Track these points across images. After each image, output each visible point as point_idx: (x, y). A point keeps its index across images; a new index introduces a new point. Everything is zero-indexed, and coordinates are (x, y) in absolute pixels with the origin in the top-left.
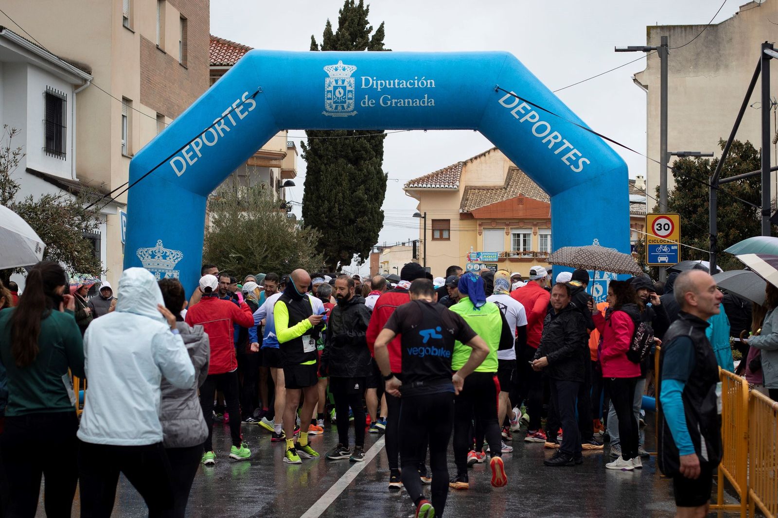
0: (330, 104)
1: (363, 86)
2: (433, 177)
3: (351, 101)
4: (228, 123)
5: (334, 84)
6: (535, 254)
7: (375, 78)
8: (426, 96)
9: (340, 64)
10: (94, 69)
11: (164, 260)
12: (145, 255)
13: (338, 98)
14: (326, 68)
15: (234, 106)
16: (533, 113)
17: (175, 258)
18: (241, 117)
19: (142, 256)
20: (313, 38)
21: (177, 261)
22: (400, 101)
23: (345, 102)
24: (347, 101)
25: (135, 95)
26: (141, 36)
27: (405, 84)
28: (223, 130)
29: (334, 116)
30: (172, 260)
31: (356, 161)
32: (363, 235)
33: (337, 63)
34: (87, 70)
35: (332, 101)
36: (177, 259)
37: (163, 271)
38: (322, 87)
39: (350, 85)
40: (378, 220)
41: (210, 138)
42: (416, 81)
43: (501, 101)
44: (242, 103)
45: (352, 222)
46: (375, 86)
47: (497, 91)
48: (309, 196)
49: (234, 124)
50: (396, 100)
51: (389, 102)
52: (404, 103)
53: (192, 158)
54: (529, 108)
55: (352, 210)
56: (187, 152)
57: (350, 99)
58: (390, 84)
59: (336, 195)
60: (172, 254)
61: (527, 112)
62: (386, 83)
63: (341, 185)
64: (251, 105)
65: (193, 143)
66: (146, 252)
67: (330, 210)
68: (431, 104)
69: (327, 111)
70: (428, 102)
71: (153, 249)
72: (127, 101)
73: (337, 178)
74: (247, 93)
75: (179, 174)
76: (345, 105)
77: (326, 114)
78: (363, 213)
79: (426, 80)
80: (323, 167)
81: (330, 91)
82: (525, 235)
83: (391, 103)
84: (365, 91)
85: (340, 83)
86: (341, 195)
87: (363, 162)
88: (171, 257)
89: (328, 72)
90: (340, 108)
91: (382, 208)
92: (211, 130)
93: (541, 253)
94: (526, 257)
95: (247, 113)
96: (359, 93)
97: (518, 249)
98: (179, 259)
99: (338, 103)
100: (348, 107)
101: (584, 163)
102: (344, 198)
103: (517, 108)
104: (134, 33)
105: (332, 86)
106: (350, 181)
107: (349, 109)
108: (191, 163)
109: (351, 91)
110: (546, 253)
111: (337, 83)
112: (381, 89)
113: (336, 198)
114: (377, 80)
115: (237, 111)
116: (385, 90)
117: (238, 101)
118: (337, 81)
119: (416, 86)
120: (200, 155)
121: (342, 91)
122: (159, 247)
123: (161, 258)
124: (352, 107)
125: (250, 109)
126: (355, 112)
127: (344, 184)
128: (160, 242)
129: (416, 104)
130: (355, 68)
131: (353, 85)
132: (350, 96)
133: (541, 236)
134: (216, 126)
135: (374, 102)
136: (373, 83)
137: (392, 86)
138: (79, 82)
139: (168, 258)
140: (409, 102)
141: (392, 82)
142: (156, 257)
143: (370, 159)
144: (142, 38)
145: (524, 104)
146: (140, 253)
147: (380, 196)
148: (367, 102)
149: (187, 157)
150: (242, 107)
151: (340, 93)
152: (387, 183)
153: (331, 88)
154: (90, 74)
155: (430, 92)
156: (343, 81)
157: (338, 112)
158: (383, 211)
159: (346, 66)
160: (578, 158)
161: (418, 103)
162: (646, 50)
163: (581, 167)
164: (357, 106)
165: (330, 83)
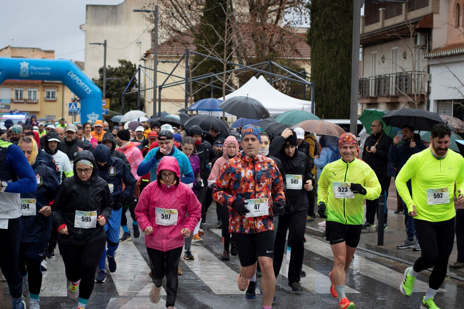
0: (22, 73)
1: (31, 69)
6: (25, 100)
9: (24, 62)
16: (77, 77)
27: (42, 69)
38: (20, 69)
39: (27, 68)
43: (68, 74)
47: (67, 71)
50: (40, 73)
51: (38, 73)
52: (42, 74)
57: (27, 72)
61: (75, 77)
62: (37, 68)
69: (20, 75)
70: (48, 73)
76: (26, 74)
79: (48, 67)
81: (22, 70)
82: (21, 91)
89: (21, 64)
93: (29, 100)
94: (21, 101)
96: (30, 71)
97: (18, 97)
99: (24, 73)
101: (90, 91)
103: (73, 76)
109: (27, 70)
110: (31, 100)
111: (24, 68)
114: (35, 67)
116: (37, 70)
119: (45, 69)
126: (28, 76)
130: (28, 64)
133: (29, 91)
135: (34, 73)
136: (33, 68)
141: (39, 68)
145: (74, 75)
148: (32, 73)
155: (49, 71)
157: (24, 76)
161: (46, 74)
162: (100, 44)
163: (89, 93)
164: (29, 74)
165: (22, 68)
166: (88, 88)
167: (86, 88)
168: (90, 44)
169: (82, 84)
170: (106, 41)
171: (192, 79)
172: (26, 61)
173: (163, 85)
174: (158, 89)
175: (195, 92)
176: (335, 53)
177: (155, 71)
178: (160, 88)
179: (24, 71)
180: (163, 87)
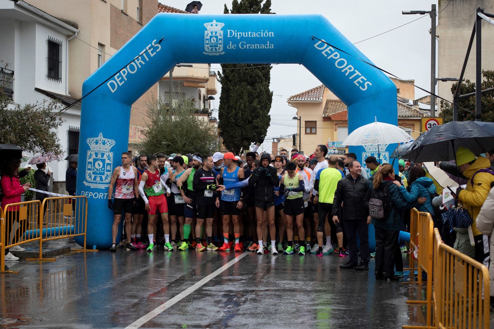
0: (208, 47)
1: (229, 36)
2: (306, 94)
3: (221, 45)
4: (143, 59)
5: (210, 34)
7: (236, 31)
8: (268, 42)
9: (214, 22)
10: (80, 25)
11: (104, 146)
12: (91, 142)
13: (213, 43)
14: (205, 25)
15: (147, 48)
16: (336, 53)
17: (110, 144)
18: (152, 55)
19: (90, 143)
20: (225, 6)
21: (111, 146)
22: (252, 45)
23: (217, 46)
24: (219, 45)
25: (107, 42)
26: (111, 5)
27: (255, 35)
28: (140, 63)
29: (210, 55)
30: (108, 145)
31: (252, 84)
32: (257, 130)
33: (212, 21)
34: (75, 26)
35: (209, 45)
36: (112, 145)
37: (103, 152)
38: (202, 37)
39: (220, 35)
40: (267, 121)
41: (132, 68)
42: (262, 33)
43: (316, 46)
44: (152, 47)
45: (251, 122)
46: (236, 36)
47: (313, 39)
48: (223, 106)
49: (147, 60)
50: (249, 45)
51: (245, 46)
52: (255, 47)
53: (121, 81)
54: (333, 49)
55: (250, 115)
56: (118, 77)
57: (221, 44)
58: (245, 35)
59: (240, 105)
60: (109, 141)
61: (332, 52)
62: (243, 34)
63: (242, 98)
64: (158, 48)
65: (121, 72)
66: (92, 140)
67: (236, 115)
68: (271, 47)
69: (206, 52)
70: (270, 46)
71: (97, 139)
72: (101, 45)
73: (240, 94)
74: (155, 40)
75: (113, 91)
76: (217, 48)
77: (205, 54)
78: (257, 117)
79: (268, 32)
80: (232, 87)
81: (208, 39)
83: (246, 47)
84: (230, 39)
85: (214, 34)
86: (242, 105)
87: (257, 84)
88: (108, 143)
89: (206, 27)
90: (214, 50)
91: (269, 114)
92: (133, 63)
95: (155, 53)
96: (226, 40)
98: (113, 145)
99: (213, 46)
100: (219, 49)
101: (368, 85)
102: (245, 107)
103: (326, 50)
104: (106, 2)
105: (209, 36)
106: (249, 96)
107: (220, 51)
108: (120, 84)
109: (221, 39)
111: (212, 34)
112: (240, 37)
113: (240, 107)
114: (237, 32)
115: (149, 51)
116: (242, 38)
117: (150, 45)
118: (212, 33)
119: (262, 36)
120: (126, 79)
121: (215, 39)
122: (101, 137)
123: (102, 144)
124: (221, 49)
125: (157, 51)
126: (224, 52)
127: (245, 98)
128: (101, 134)
129: (262, 47)
130: (223, 24)
131: (222, 35)
132: (220, 42)
134: (136, 60)
135: (235, 46)
136: (235, 34)
137: (247, 36)
138: (71, 33)
139: (106, 144)
140: (257, 46)
141: (247, 33)
142: (99, 144)
143: (262, 82)
144: (112, 6)
145: (330, 47)
146: (89, 141)
147: (268, 106)
148: (231, 46)
149: (118, 80)
150: (152, 49)
151: (214, 41)
152: (273, 97)
153: (208, 37)
154: (77, 29)
155: (271, 40)
156: (216, 33)
157: (213, 52)
158: (270, 116)
159: (218, 23)
160: (364, 82)
161: (263, 46)
162: (422, 13)
163: (366, 87)
164: (225, 49)
165: (207, 34)
166: (362, 77)
167: (358, 77)
168: (403, 13)
169: (347, 68)
179: (214, 40)
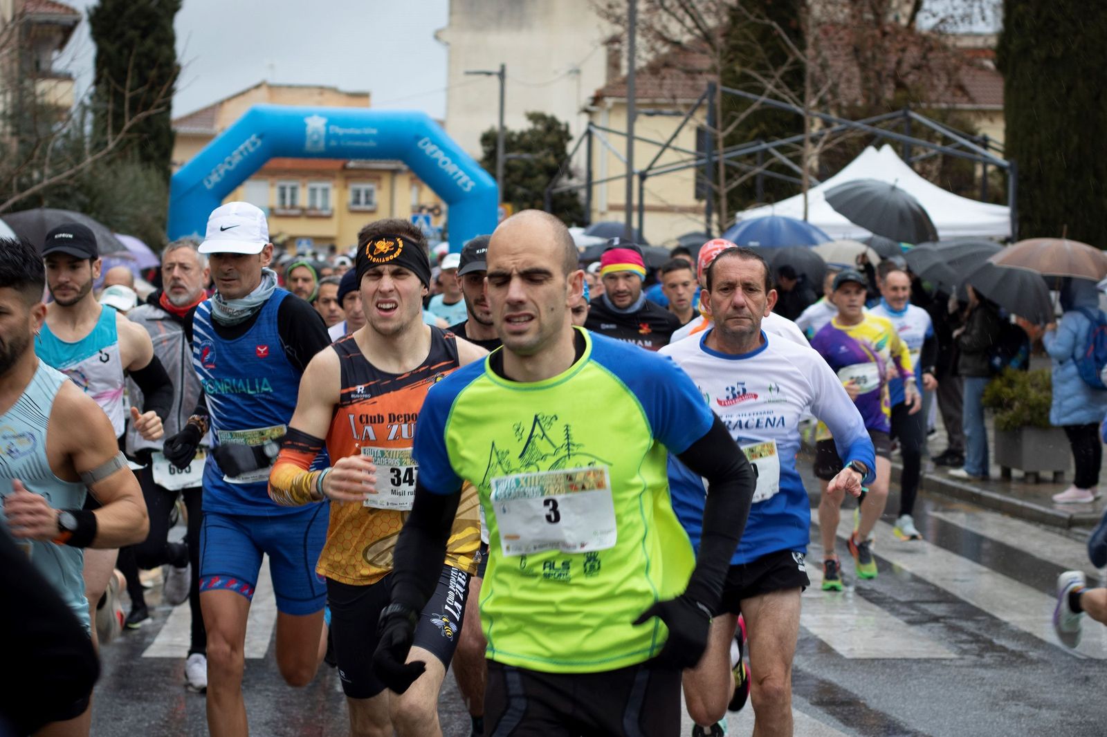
0: (309, 143)
1: (331, 132)
3: (322, 142)
6: (303, 210)
7: (338, 127)
8: (372, 139)
9: (316, 117)
13: (314, 139)
14: (305, 120)
16: (440, 152)
23: (318, 142)
24: (320, 142)
27: (358, 132)
35: (310, 141)
38: (304, 132)
39: (322, 132)
42: (364, 130)
43: (419, 144)
46: (339, 133)
47: (416, 138)
50: (352, 142)
51: (347, 143)
54: (436, 148)
57: (322, 140)
58: (348, 132)
61: (436, 151)
62: (345, 131)
69: (307, 146)
70: (372, 144)
76: (319, 144)
79: (371, 129)
82: (292, 189)
84: (332, 136)
93: (311, 209)
94: (293, 212)
96: (329, 137)
97: (284, 203)
101: (471, 185)
103: (430, 149)
107: (321, 147)
110: (316, 209)
112: (342, 134)
114: (340, 129)
116: (345, 135)
119: (365, 133)
124: (323, 146)
130: (327, 120)
131: (324, 132)
132: (322, 138)
133: (311, 189)
135: (337, 143)
136: (337, 130)
140: (359, 143)
141: (349, 130)
145: (434, 146)
148: (333, 143)
153: (310, 134)
155: (374, 137)
156: (318, 128)
157: (314, 147)
159: (320, 119)
160: (467, 182)
161: (365, 144)
162: (489, 74)
163: (469, 189)
165: (309, 130)
166: (466, 177)
167: (460, 177)
168: (468, 73)
169: (451, 168)
170: (503, 68)
171: (726, 153)
172: (321, 115)
173: (650, 168)
174: (636, 180)
175: (730, 184)
176: (1064, 91)
177: (630, 137)
178: (643, 176)
179: (315, 137)
180: (650, 172)
